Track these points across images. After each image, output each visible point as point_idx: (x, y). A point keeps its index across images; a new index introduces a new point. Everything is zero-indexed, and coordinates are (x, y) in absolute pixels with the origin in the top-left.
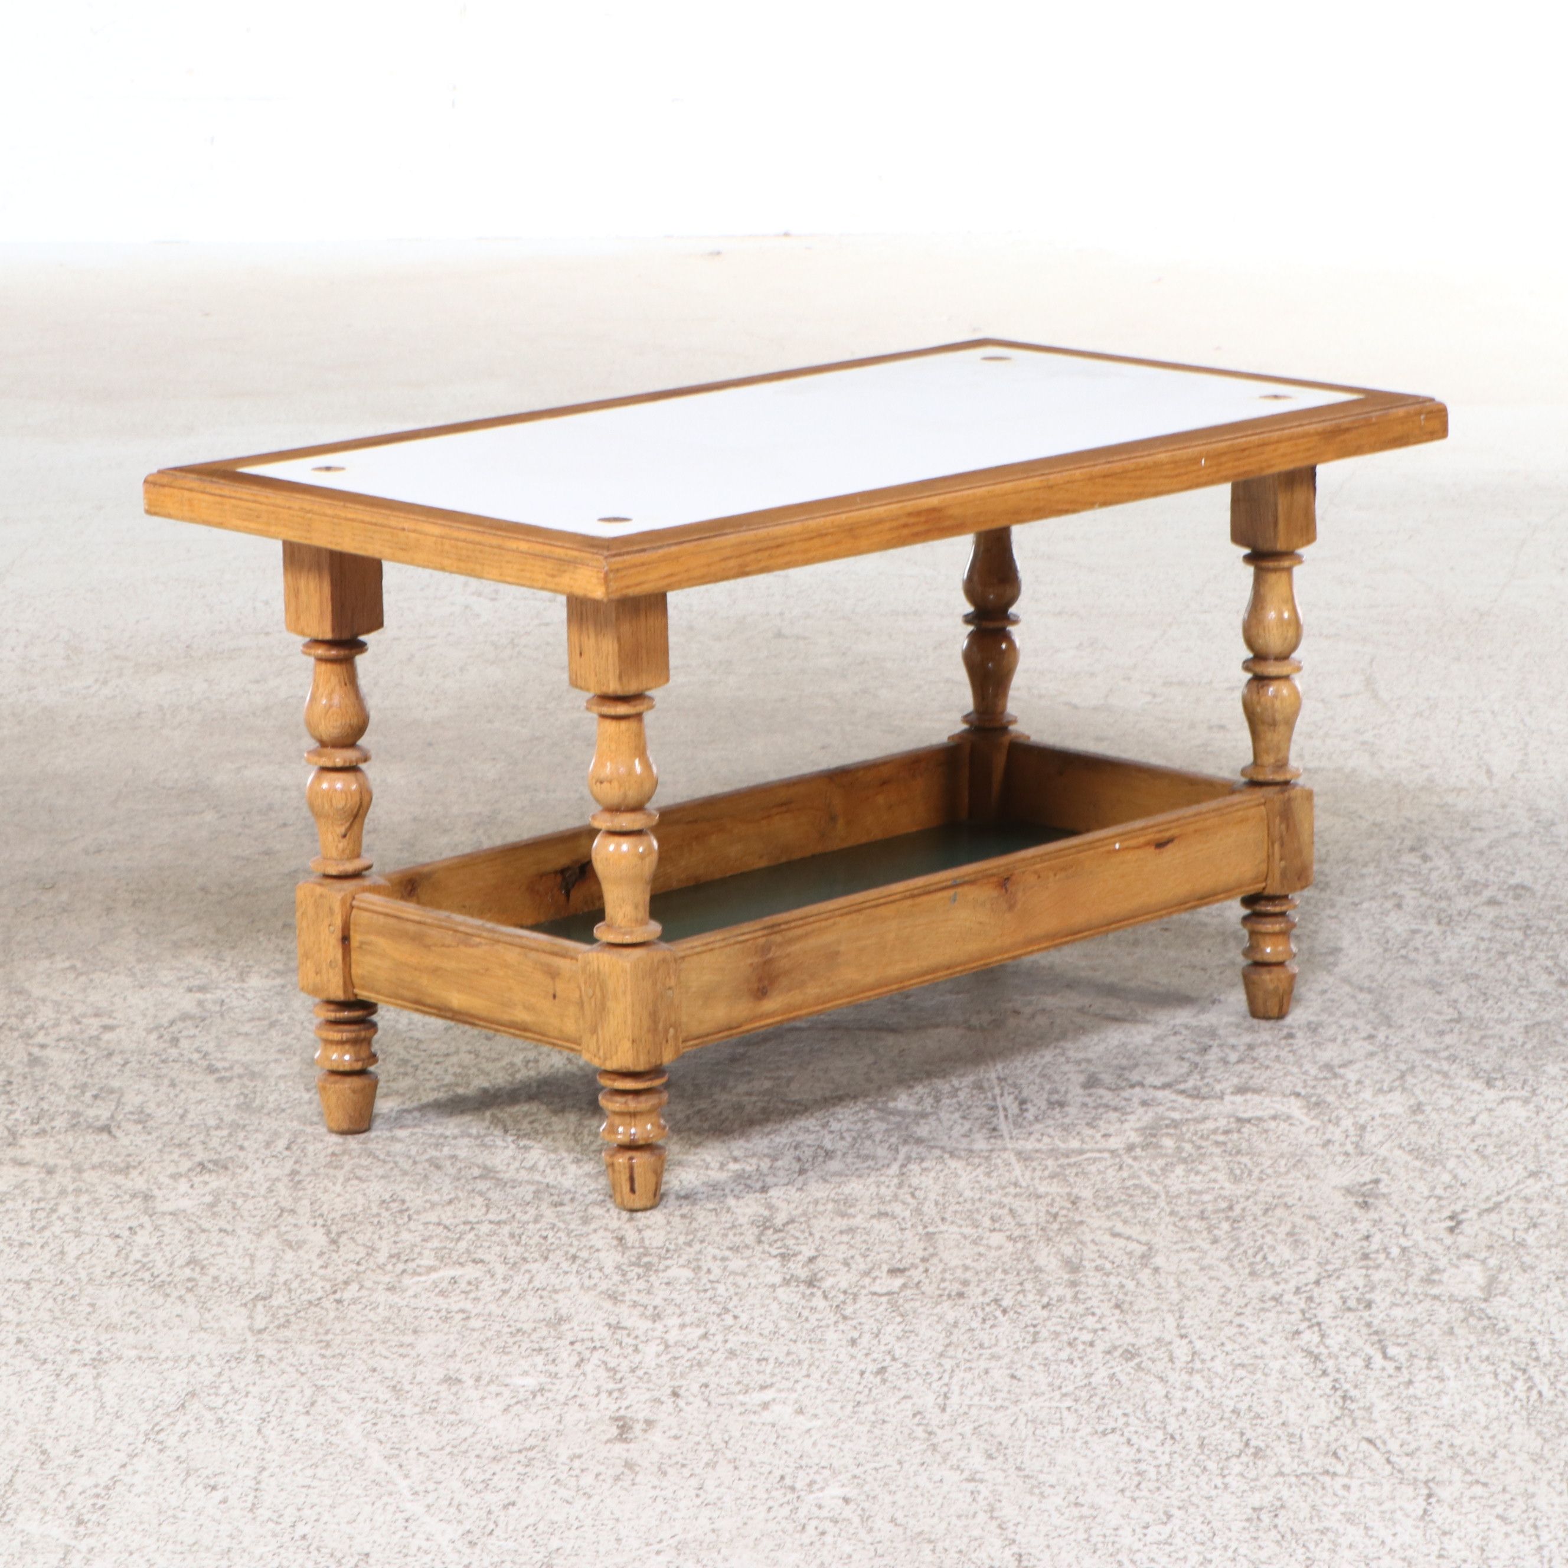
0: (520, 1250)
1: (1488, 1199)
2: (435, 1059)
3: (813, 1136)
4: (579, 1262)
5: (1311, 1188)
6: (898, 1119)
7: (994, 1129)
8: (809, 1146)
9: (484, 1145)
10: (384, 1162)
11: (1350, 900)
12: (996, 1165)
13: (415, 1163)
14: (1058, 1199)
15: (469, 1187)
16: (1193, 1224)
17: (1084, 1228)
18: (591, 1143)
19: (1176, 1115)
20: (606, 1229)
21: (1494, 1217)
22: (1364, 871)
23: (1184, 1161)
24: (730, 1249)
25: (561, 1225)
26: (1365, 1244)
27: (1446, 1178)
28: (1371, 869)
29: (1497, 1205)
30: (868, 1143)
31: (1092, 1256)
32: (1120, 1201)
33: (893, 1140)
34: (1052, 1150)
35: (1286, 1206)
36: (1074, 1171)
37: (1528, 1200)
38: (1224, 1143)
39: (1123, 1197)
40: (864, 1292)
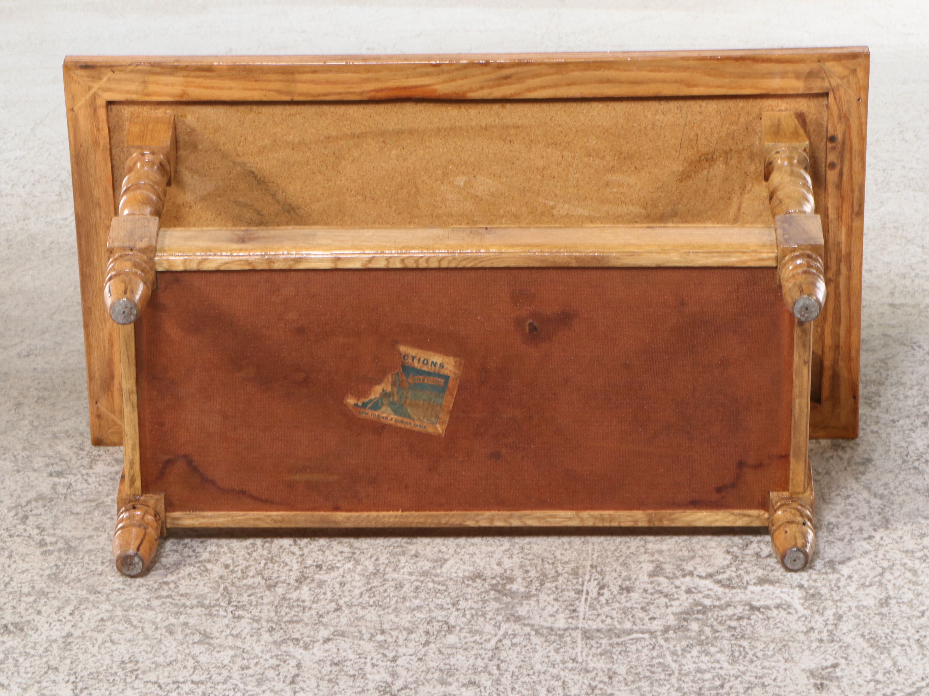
3: (444, 613)
5: (786, 670)
6: (509, 599)
7: (574, 611)
8: (438, 621)
9: (210, 615)
10: (135, 627)
11: (891, 418)
12: (565, 642)
19: (707, 602)
22: (909, 393)
28: (914, 392)
30: (481, 619)
32: (645, 677)
33: (500, 618)
34: (610, 630)
36: (620, 649)
39: (648, 674)
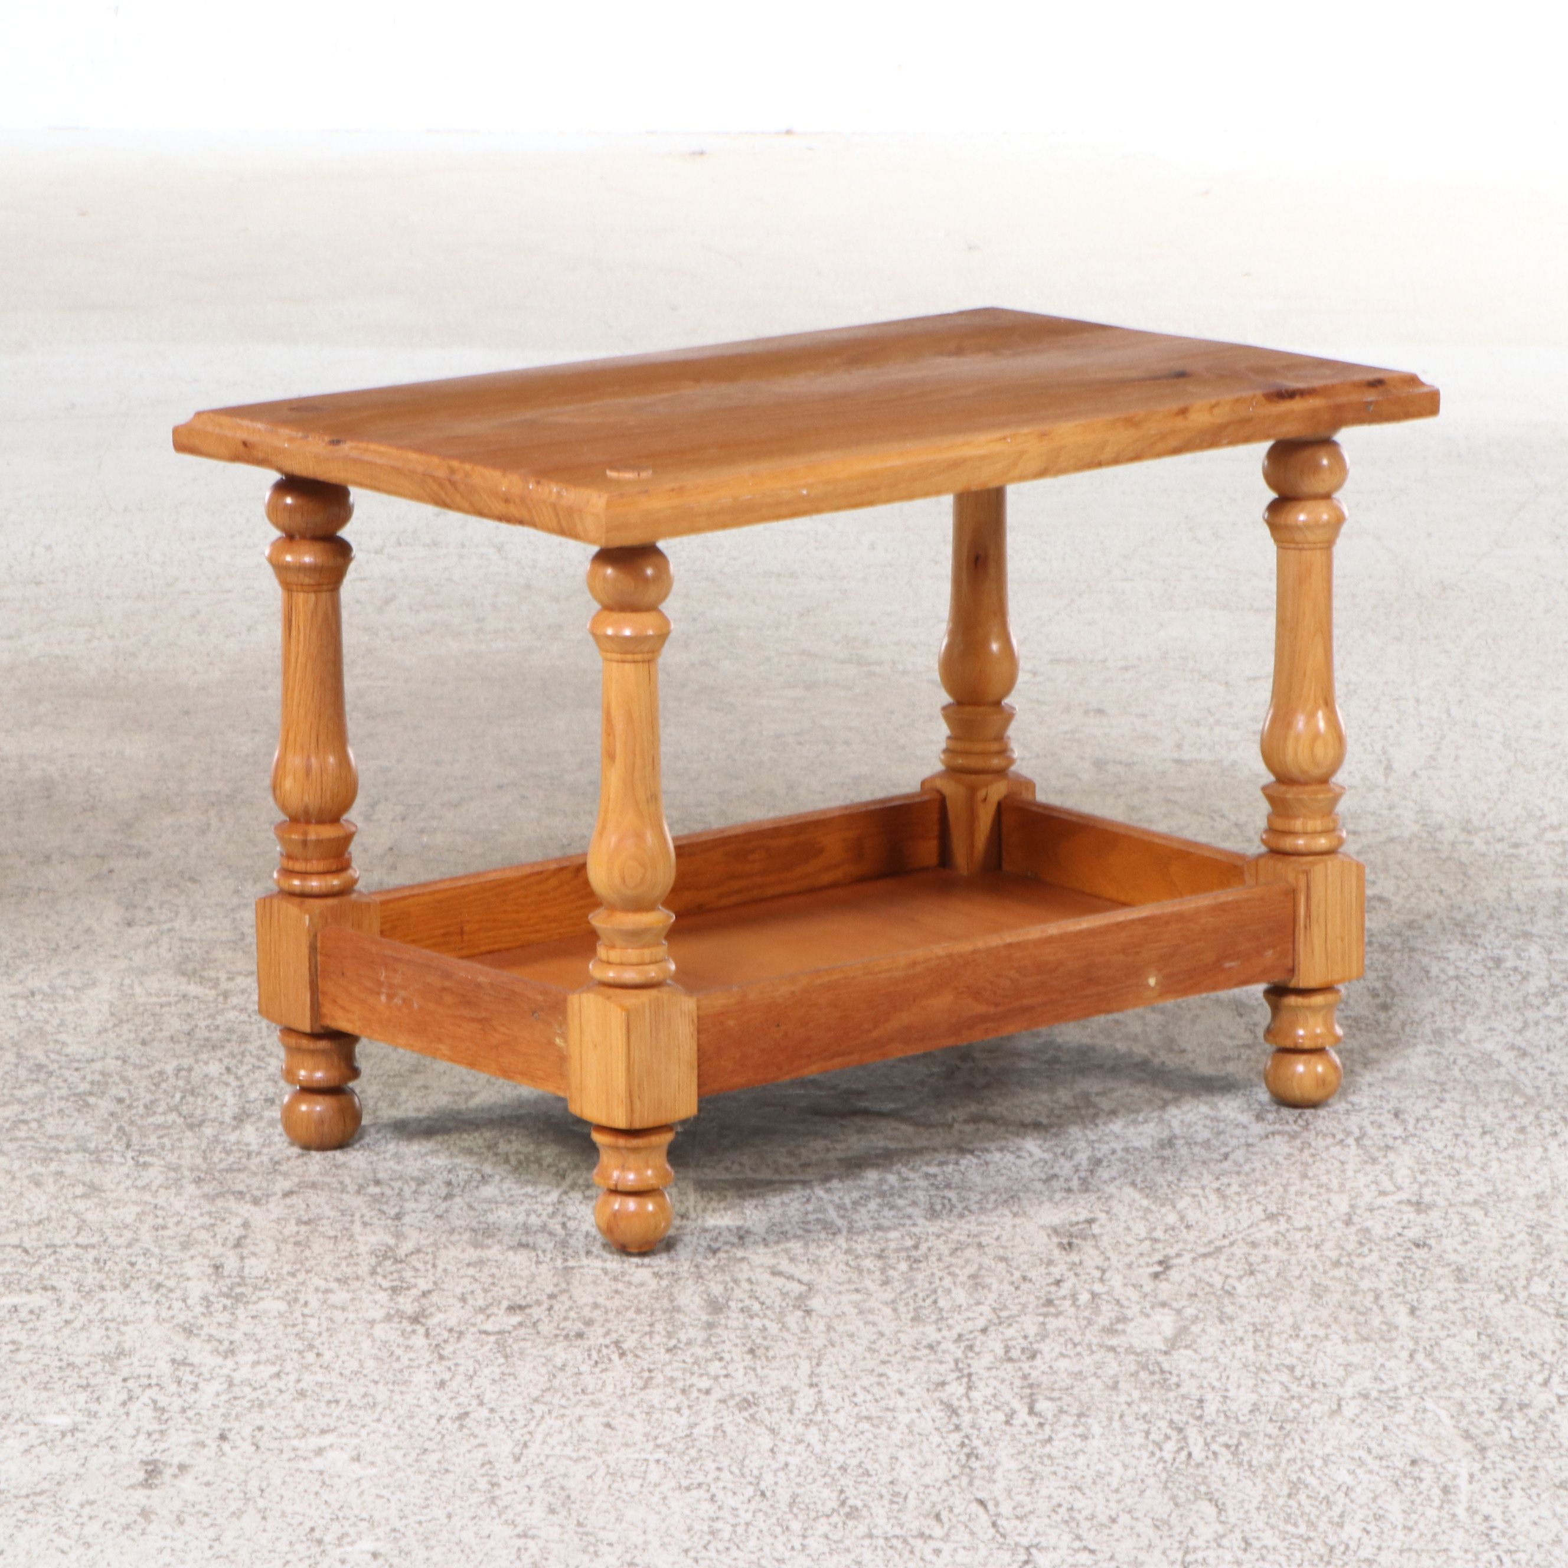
0: (100, 1276)
1: (1211, 1242)
2: (76, 1065)
4: (163, 1291)
13: (14, 1178)
14: (725, 1233)
15: (65, 1207)
16: (868, 1263)
17: (745, 1266)
18: (221, 1160)
20: (205, 1256)
21: (1210, 1262)
23: (882, 1194)
24: (338, 1280)
25: (157, 1251)
26: (1053, 1289)
27: (1172, 1218)
29: (1219, 1250)
31: (742, 1296)
35: (980, 1245)
37: (1254, 1245)
38: (935, 1176)
40: (473, 1330)
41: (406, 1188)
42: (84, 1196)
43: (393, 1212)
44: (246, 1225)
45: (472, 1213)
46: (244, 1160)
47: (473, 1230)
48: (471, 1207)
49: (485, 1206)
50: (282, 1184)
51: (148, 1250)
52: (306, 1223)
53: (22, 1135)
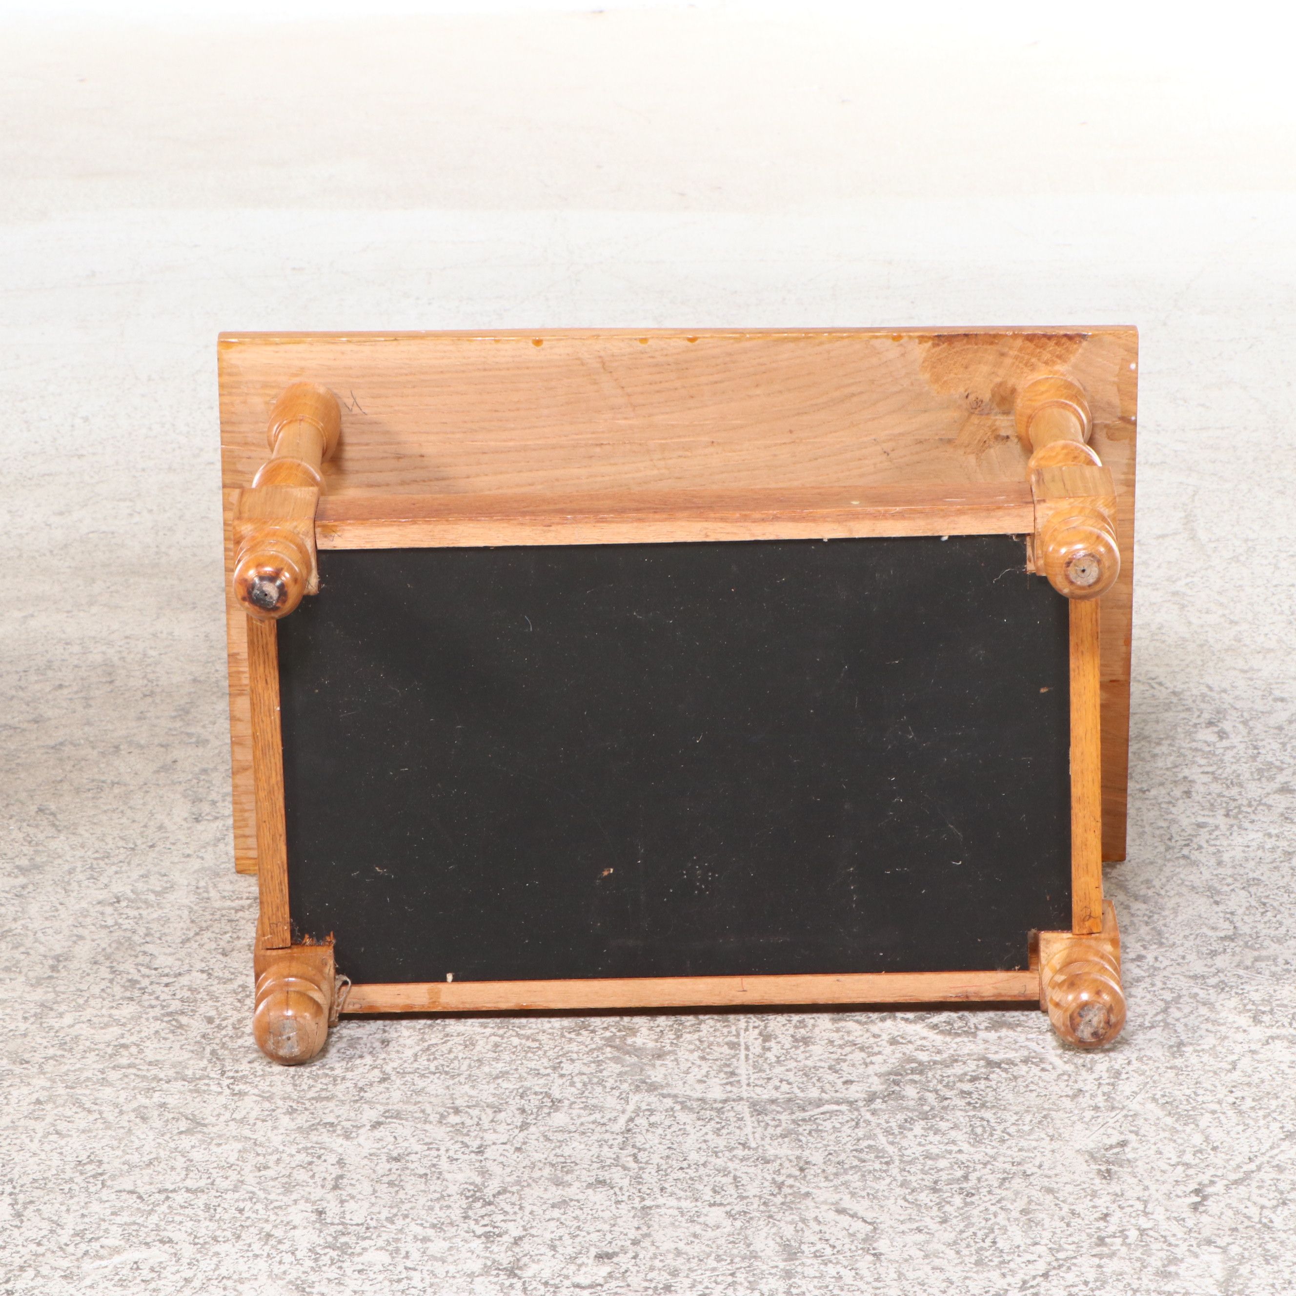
0: (213, 1225)
1: (1239, 1166)
2: (166, 980)
4: (273, 1242)
13: (121, 1113)
14: (787, 1164)
15: (172, 1145)
16: (924, 1197)
17: (809, 1202)
18: (310, 1087)
20: (307, 1201)
21: (1242, 1190)
23: (925, 1117)
24: (433, 1226)
25: (261, 1194)
26: (1102, 1224)
27: (1198, 1139)
29: (1248, 1175)
31: (814, 1238)
35: (1026, 1175)
37: (1280, 1169)
38: (970, 1093)
40: (567, 1283)
41: (483, 1117)
42: (188, 1132)
43: (475, 1144)
44: (341, 1162)
45: (548, 1144)
46: (330, 1087)
47: (553, 1165)
48: (547, 1139)
49: (560, 1136)
50: (370, 1115)
51: (253, 1193)
52: (397, 1160)
53: (124, 1061)
